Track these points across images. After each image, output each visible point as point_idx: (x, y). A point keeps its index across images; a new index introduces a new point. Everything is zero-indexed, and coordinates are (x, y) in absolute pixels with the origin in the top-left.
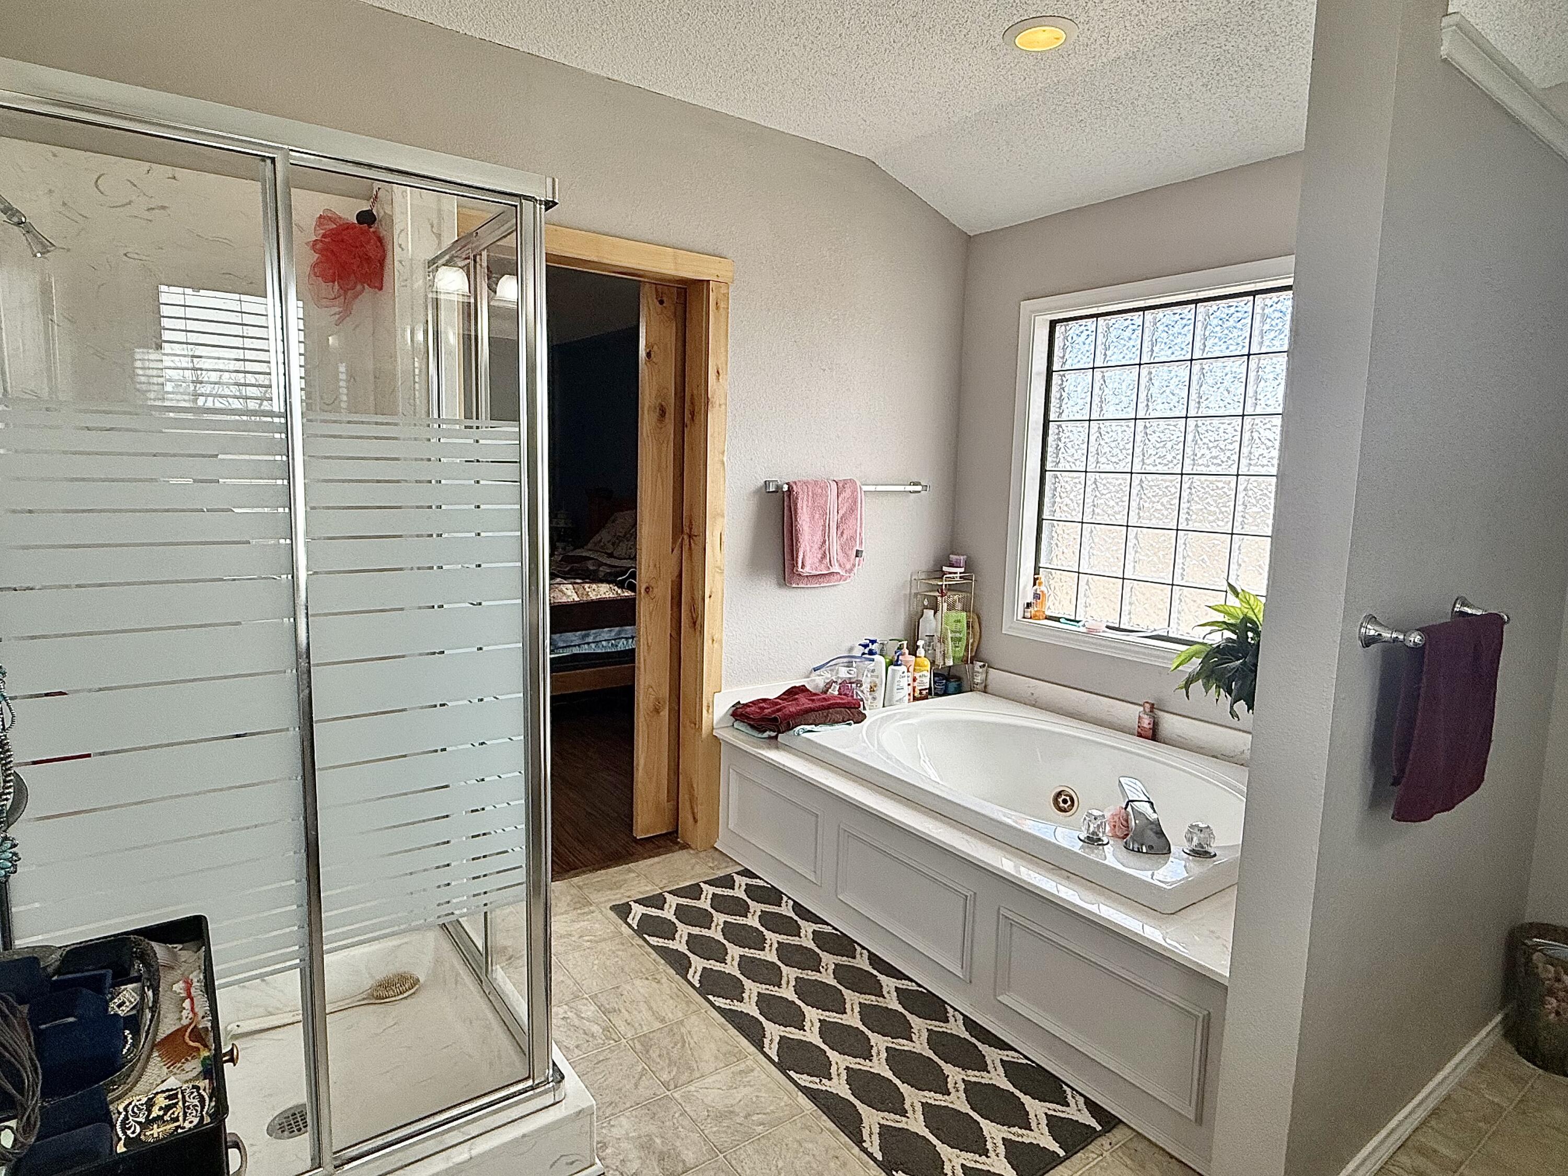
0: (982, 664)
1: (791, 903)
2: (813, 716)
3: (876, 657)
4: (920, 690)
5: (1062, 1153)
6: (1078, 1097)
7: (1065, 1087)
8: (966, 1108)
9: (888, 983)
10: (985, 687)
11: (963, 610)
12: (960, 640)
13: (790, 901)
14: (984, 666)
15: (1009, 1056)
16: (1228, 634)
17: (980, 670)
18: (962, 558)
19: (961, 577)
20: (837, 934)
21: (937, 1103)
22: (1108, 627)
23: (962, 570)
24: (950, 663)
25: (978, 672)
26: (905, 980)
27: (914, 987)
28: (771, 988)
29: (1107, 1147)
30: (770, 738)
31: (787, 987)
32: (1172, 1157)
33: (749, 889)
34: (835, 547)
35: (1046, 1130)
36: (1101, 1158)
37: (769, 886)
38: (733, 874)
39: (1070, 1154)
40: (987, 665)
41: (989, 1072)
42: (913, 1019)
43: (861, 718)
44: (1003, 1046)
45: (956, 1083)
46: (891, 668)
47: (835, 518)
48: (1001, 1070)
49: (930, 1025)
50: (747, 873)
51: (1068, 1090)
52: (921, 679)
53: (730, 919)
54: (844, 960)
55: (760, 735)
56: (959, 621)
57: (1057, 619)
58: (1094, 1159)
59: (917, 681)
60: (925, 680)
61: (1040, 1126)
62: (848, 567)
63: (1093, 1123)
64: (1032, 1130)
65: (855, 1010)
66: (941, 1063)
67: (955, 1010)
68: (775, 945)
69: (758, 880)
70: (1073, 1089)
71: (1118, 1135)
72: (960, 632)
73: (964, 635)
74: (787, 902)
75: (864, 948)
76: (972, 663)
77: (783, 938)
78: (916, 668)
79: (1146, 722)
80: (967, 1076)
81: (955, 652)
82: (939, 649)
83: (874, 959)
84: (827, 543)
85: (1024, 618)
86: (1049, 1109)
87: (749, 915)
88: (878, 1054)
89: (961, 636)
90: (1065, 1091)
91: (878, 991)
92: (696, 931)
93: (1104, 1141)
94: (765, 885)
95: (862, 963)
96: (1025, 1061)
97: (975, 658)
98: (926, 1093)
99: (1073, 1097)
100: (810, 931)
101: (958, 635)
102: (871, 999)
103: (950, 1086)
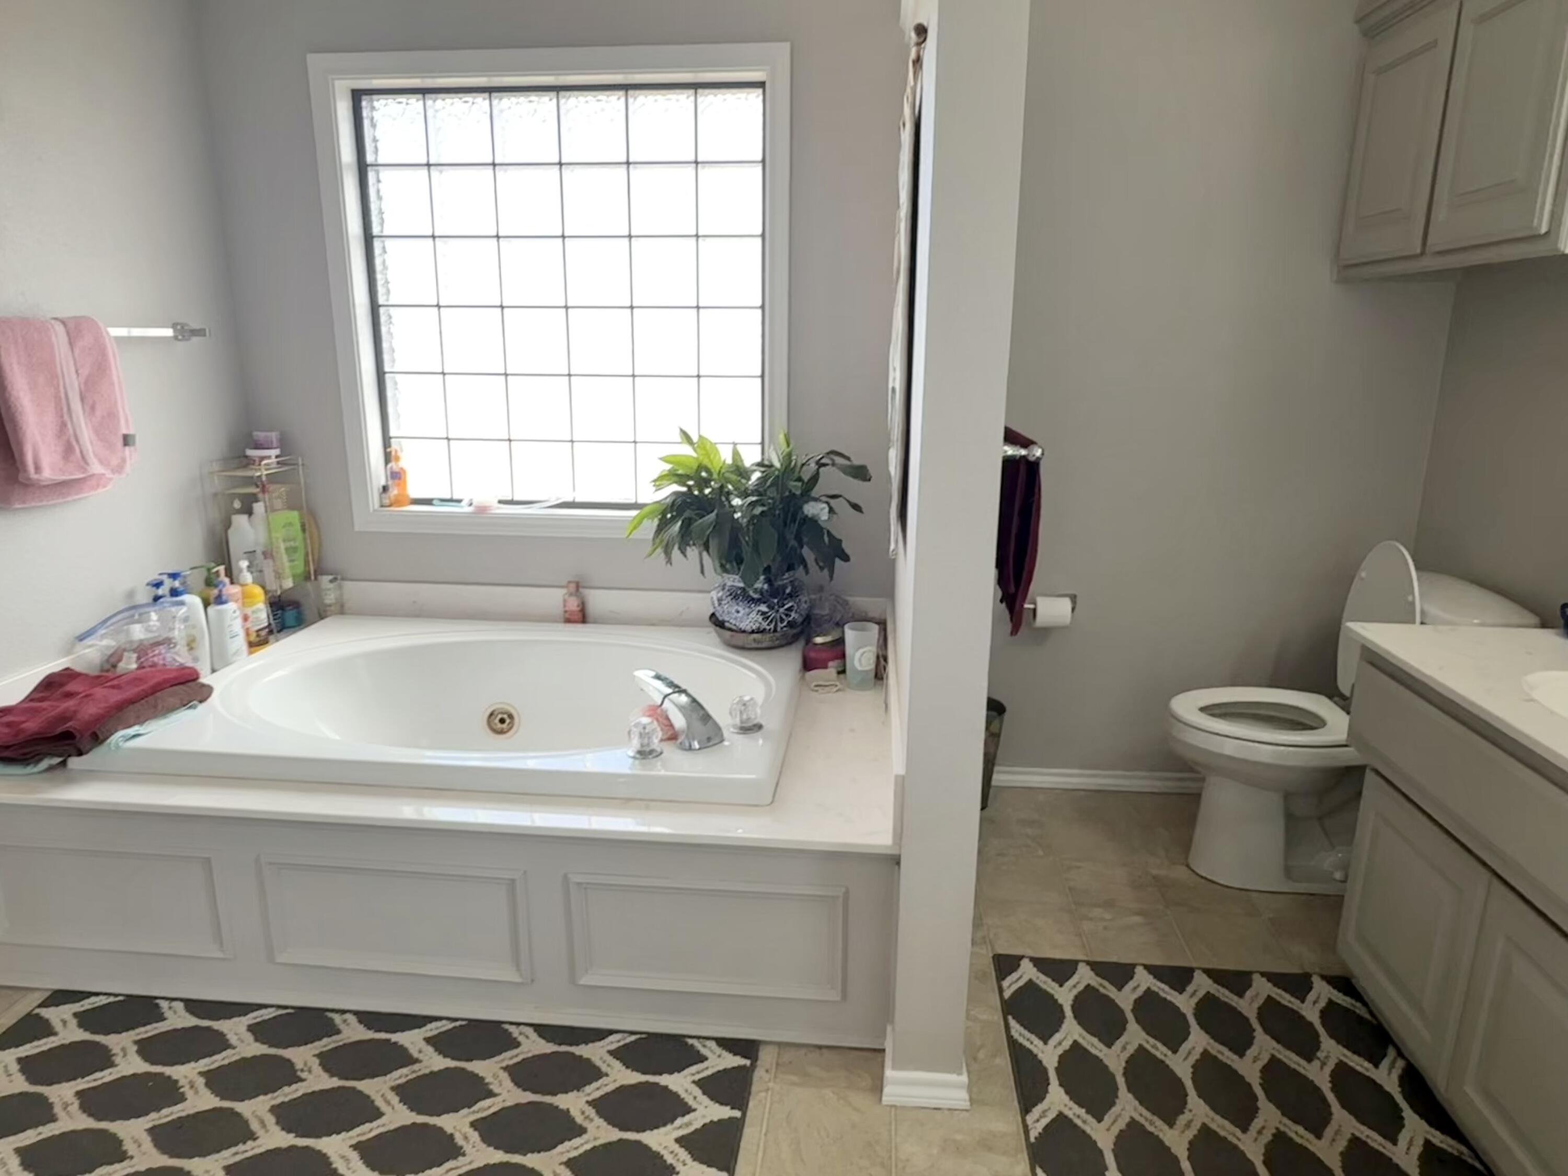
0: (331, 577)
1: (179, 1006)
2: (131, 711)
3: (186, 598)
4: (258, 631)
5: (737, 1114)
6: (709, 1043)
7: (690, 1041)
8: (615, 1135)
9: (412, 1040)
10: (342, 606)
11: (291, 507)
12: (295, 549)
13: (174, 1004)
14: (335, 579)
15: (613, 1042)
16: (676, 488)
17: (331, 586)
18: (274, 436)
19: (278, 463)
20: (288, 1014)
21: (581, 1150)
22: (500, 502)
23: (276, 452)
24: (289, 583)
25: (329, 590)
26: (431, 1022)
27: (448, 1026)
28: (241, 1147)
29: (766, 1077)
30: (51, 768)
31: (267, 1131)
32: (820, 1047)
33: (85, 1020)
34: (86, 435)
35: (705, 1100)
36: (770, 1093)
37: (120, 998)
38: (37, 1011)
39: (744, 1109)
40: (338, 577)
41: (607, 1075)
42: (478, 1067)
43: (204, 693)
44: (599, 1035)
45: (583, 1113)
46: (212, 609)
47: (73, 385)
48: (617, 1064)
49: (503, 1060)
50: (59, 997)
51: (695, 1042)
52: (255, 616)
53: (83, 1084)
54: (327, 1044)
55: (36, 770)
56: (290, 524)
57: (428, 502)
58: (766, 1098)
59: (250, 619)
60: (261, 615)
61: (698, 1099)
62: (115, 462)
63: (738, 1061)
64: (694, 1110)
65: (392, 1102)
66: (548, 1099)
67: (518, 1024)
68: (201, 1081)
69: (93, 999)
70: (698, 1038)
71: (766, 1056)
72: (294, 540)
73: (299, 543)
74: (170, 1008)
75: (343, 1012)
76: (316, 579)
77: (205, 1064)
78: (246, 600)
79: (573, 604)
80: (589, 1094)
81: (292, 568)
82: (268, 568)
83: (368, 1019)
84: (69, 426)
85: (382, 506)
86: (693, 1075)
87: (117, 1060)
88: (466, 1138)
89: (297, 544)
90: (692, 1045)
91: (404, 1058)
92: (29, 1137)
93: (759, 1075)
94: (112, 999)
95: (354, 1032)
96: (633, 1038)
97: (319, 572)
98: (560, 1148)
99: (704, 1046)
100: (242, 1029)
101: (292, 544)
102: (401, 1075)
103: (579, 1119)
